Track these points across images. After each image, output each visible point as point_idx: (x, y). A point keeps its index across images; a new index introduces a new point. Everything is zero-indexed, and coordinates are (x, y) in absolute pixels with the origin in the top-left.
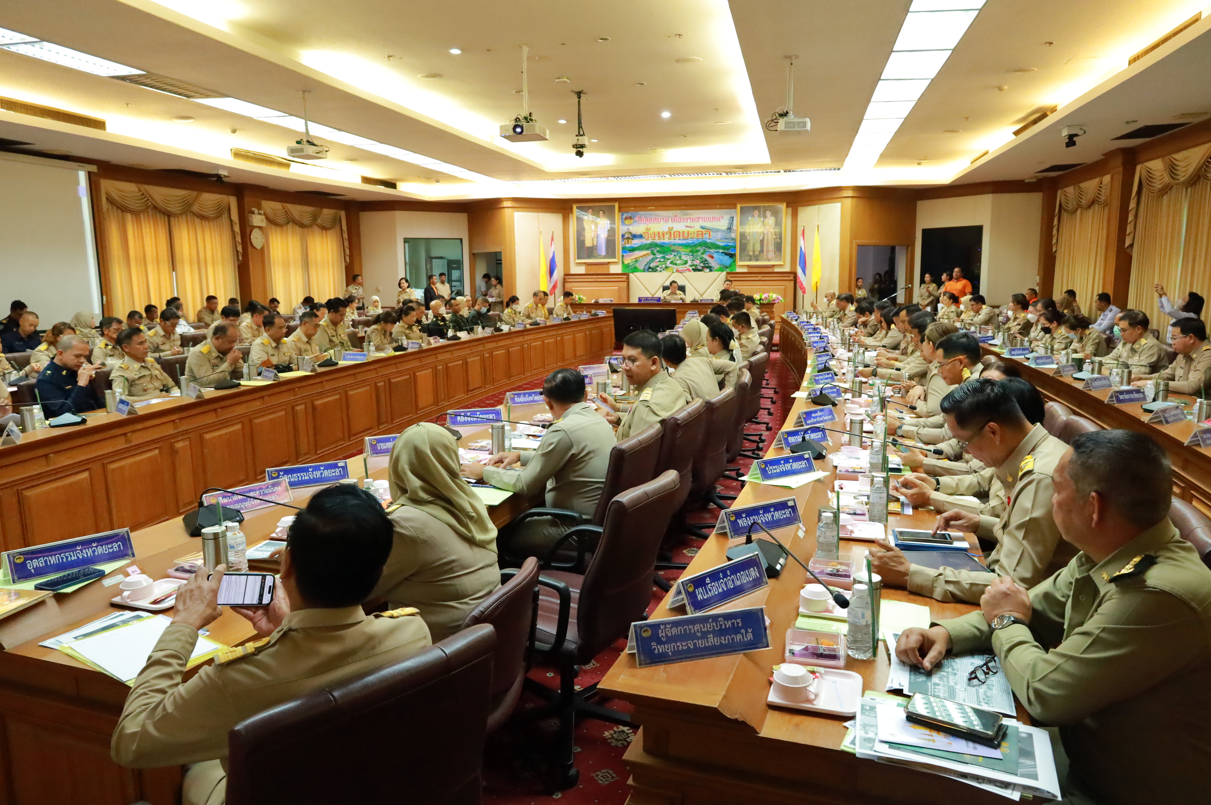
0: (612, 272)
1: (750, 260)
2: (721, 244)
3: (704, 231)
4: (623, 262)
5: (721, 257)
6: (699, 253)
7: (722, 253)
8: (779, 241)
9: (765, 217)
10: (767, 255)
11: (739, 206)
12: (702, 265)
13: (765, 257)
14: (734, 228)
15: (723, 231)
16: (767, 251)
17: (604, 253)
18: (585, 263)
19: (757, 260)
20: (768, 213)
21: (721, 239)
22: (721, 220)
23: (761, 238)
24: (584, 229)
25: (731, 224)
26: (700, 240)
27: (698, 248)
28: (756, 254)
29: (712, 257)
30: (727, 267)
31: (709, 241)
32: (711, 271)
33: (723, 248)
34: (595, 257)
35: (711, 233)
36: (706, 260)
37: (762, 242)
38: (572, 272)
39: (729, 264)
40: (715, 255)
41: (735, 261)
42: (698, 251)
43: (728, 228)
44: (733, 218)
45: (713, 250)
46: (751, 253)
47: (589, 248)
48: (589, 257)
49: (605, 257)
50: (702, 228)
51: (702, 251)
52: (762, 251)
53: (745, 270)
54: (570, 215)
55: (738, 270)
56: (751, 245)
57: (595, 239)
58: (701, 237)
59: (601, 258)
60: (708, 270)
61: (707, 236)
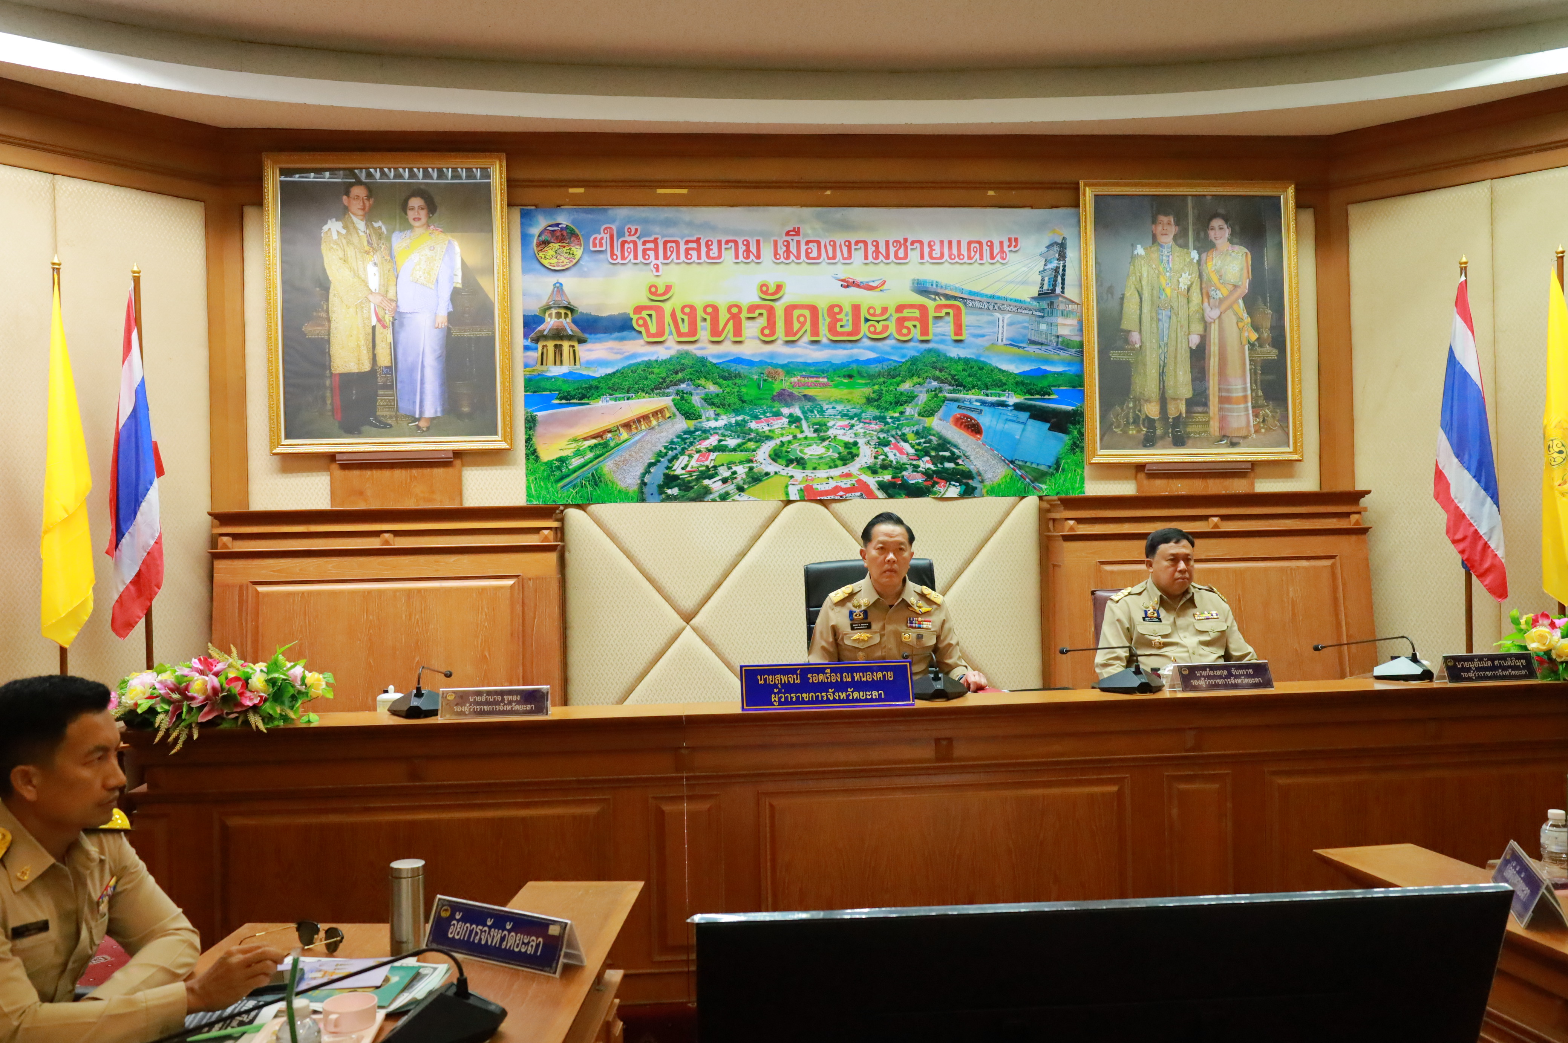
0: (473, 499)
1: (1149, 441)
2: (1014, 368)
3: (931, 304)
4: (532, 454)
5: (1015, 429)
6: (909, 410)
7: (1018, 407)
8: (1272, 353)
9: (1205, 245)
10: (1223, 420)
11: (1088, 195)
12: (926, 464)
13: (1214, 428)
14: (1071, 292)
15: (1019, 306)
16: (1223, 400)
17: (431, 408)
18: (332, 457)
19: (1179, 441)
20: (1220, 231)
21: (1014, 343)
22: (1011, 257)
23: (1195, 340)
24: (324, 285)
25: (1059, 274)
26: (912, 350)
27: (906, 386)
28: (1172, 412)
29: (975, 429)
30: (1040, 476)
31: (955, 352)
32: (968, 492)
33: (1023, 384)
34: (383, 427)
35: (967, 319)
36: (944, 444)
37: (1198, 355)
38: (259, 503)
39: (1051, 461)
40: (985, 420)
41: (1077, 446)
42: (911, 398)
43: (1042, 295)
44: (1062, 246)
45: (973, 397)
46: (1152, 410)
47: (348, 379)
48: (351, 429)
49: (435, 427)
50: (922, 289)
51: (923, 398)
52: (1199, 400)
53: (1126, 488)
54: (250, 213)
55: (1095, 488)
56: (1152, 372)
57: (385, 337)
58: (916, 333)
59: (419, 431)
60: (953, 491)
61: (947, 328)
